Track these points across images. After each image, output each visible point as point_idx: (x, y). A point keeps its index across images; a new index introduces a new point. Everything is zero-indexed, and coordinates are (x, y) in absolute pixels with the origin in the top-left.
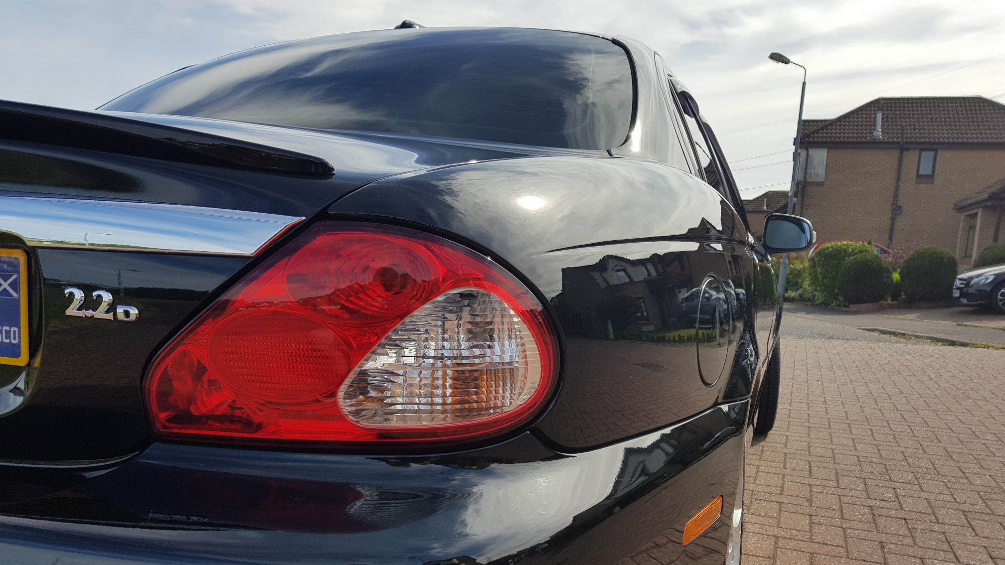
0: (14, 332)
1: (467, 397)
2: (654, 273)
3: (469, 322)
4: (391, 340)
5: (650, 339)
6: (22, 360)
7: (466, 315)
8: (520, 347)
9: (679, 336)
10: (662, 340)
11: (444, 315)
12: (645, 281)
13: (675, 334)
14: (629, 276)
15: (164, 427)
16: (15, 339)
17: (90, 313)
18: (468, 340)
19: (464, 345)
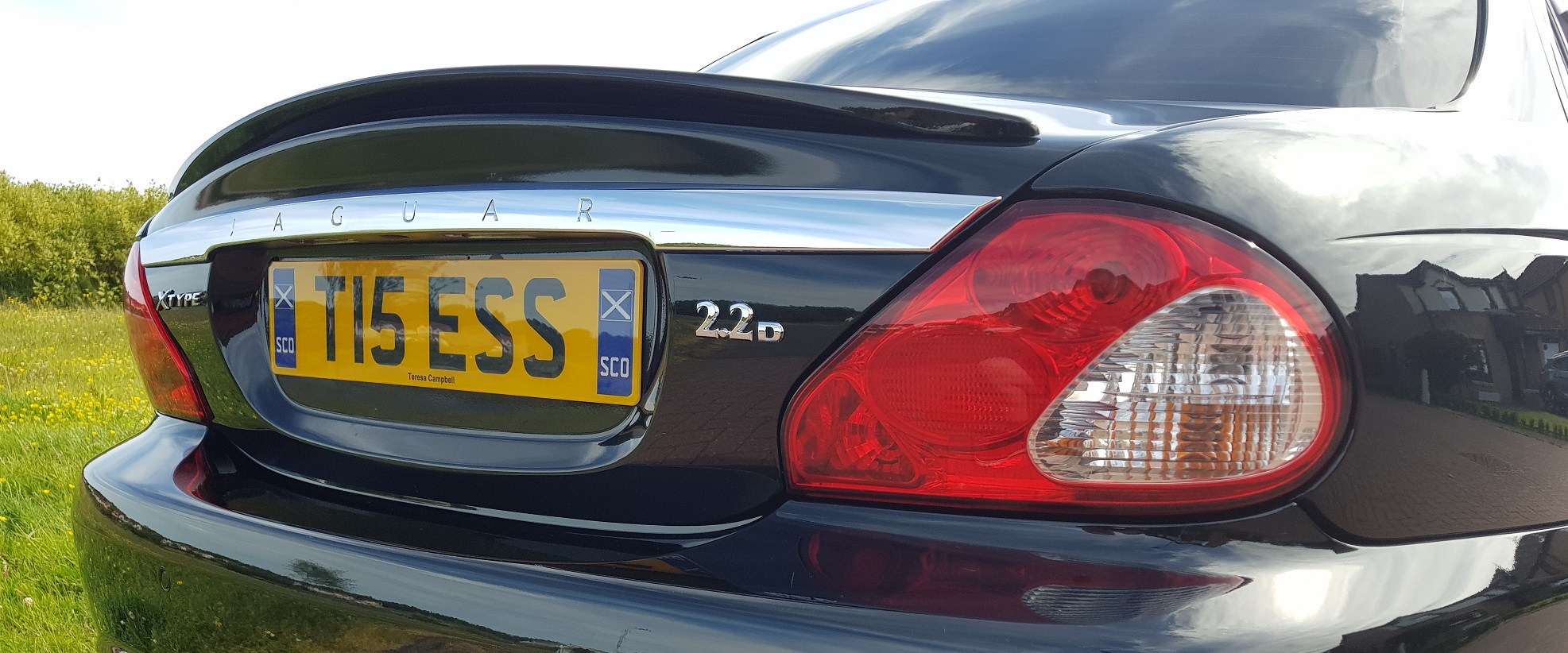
0: (625, 363)
1: (1201, 453)
2: (1501, 305)
3: (1214, 347)
4: (1098, 369)
5: (1490, 414)
6: (633, 399)
7: (1210, 335)
8: (1292, 375)
9: (1541, 423)
10: (1511, 421)
11: (1177, 336)
12: (1487, 314)
13: (1536, 417)
14: (1460, 301)
15: (802, 479)
16: (625, 372)
17: (724, 332)
18: (1212, 371)
19: (1206, 378)
